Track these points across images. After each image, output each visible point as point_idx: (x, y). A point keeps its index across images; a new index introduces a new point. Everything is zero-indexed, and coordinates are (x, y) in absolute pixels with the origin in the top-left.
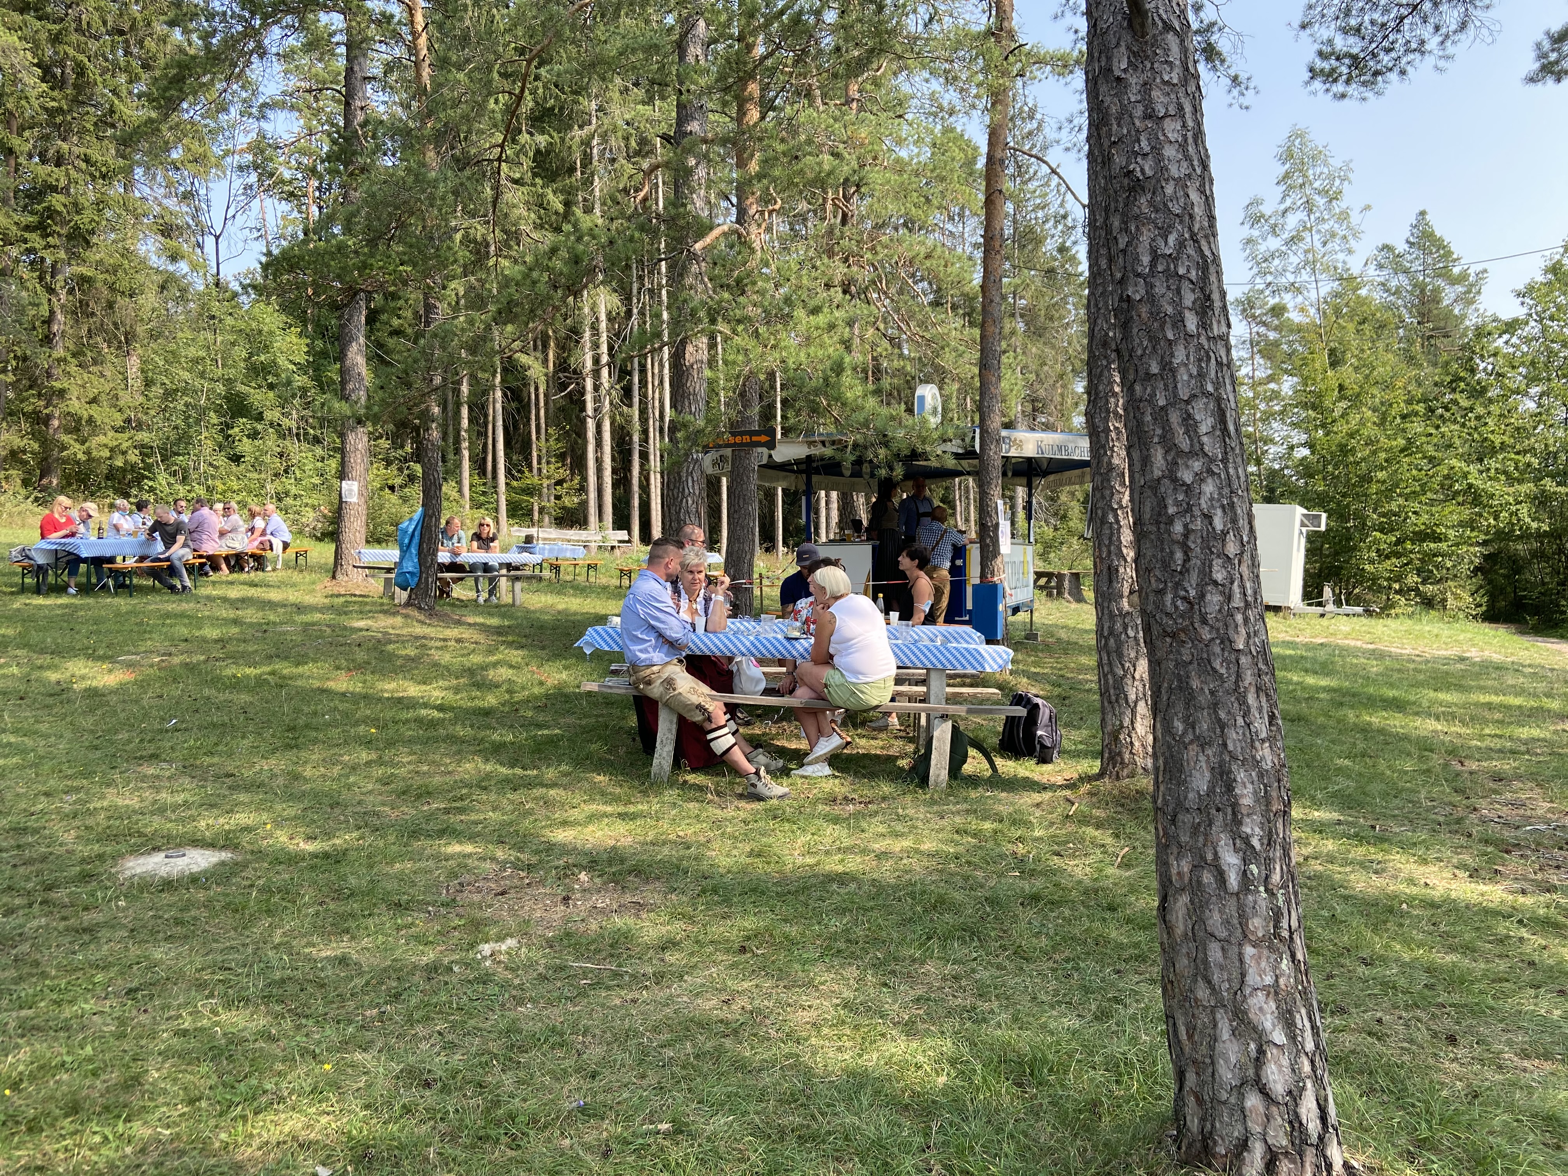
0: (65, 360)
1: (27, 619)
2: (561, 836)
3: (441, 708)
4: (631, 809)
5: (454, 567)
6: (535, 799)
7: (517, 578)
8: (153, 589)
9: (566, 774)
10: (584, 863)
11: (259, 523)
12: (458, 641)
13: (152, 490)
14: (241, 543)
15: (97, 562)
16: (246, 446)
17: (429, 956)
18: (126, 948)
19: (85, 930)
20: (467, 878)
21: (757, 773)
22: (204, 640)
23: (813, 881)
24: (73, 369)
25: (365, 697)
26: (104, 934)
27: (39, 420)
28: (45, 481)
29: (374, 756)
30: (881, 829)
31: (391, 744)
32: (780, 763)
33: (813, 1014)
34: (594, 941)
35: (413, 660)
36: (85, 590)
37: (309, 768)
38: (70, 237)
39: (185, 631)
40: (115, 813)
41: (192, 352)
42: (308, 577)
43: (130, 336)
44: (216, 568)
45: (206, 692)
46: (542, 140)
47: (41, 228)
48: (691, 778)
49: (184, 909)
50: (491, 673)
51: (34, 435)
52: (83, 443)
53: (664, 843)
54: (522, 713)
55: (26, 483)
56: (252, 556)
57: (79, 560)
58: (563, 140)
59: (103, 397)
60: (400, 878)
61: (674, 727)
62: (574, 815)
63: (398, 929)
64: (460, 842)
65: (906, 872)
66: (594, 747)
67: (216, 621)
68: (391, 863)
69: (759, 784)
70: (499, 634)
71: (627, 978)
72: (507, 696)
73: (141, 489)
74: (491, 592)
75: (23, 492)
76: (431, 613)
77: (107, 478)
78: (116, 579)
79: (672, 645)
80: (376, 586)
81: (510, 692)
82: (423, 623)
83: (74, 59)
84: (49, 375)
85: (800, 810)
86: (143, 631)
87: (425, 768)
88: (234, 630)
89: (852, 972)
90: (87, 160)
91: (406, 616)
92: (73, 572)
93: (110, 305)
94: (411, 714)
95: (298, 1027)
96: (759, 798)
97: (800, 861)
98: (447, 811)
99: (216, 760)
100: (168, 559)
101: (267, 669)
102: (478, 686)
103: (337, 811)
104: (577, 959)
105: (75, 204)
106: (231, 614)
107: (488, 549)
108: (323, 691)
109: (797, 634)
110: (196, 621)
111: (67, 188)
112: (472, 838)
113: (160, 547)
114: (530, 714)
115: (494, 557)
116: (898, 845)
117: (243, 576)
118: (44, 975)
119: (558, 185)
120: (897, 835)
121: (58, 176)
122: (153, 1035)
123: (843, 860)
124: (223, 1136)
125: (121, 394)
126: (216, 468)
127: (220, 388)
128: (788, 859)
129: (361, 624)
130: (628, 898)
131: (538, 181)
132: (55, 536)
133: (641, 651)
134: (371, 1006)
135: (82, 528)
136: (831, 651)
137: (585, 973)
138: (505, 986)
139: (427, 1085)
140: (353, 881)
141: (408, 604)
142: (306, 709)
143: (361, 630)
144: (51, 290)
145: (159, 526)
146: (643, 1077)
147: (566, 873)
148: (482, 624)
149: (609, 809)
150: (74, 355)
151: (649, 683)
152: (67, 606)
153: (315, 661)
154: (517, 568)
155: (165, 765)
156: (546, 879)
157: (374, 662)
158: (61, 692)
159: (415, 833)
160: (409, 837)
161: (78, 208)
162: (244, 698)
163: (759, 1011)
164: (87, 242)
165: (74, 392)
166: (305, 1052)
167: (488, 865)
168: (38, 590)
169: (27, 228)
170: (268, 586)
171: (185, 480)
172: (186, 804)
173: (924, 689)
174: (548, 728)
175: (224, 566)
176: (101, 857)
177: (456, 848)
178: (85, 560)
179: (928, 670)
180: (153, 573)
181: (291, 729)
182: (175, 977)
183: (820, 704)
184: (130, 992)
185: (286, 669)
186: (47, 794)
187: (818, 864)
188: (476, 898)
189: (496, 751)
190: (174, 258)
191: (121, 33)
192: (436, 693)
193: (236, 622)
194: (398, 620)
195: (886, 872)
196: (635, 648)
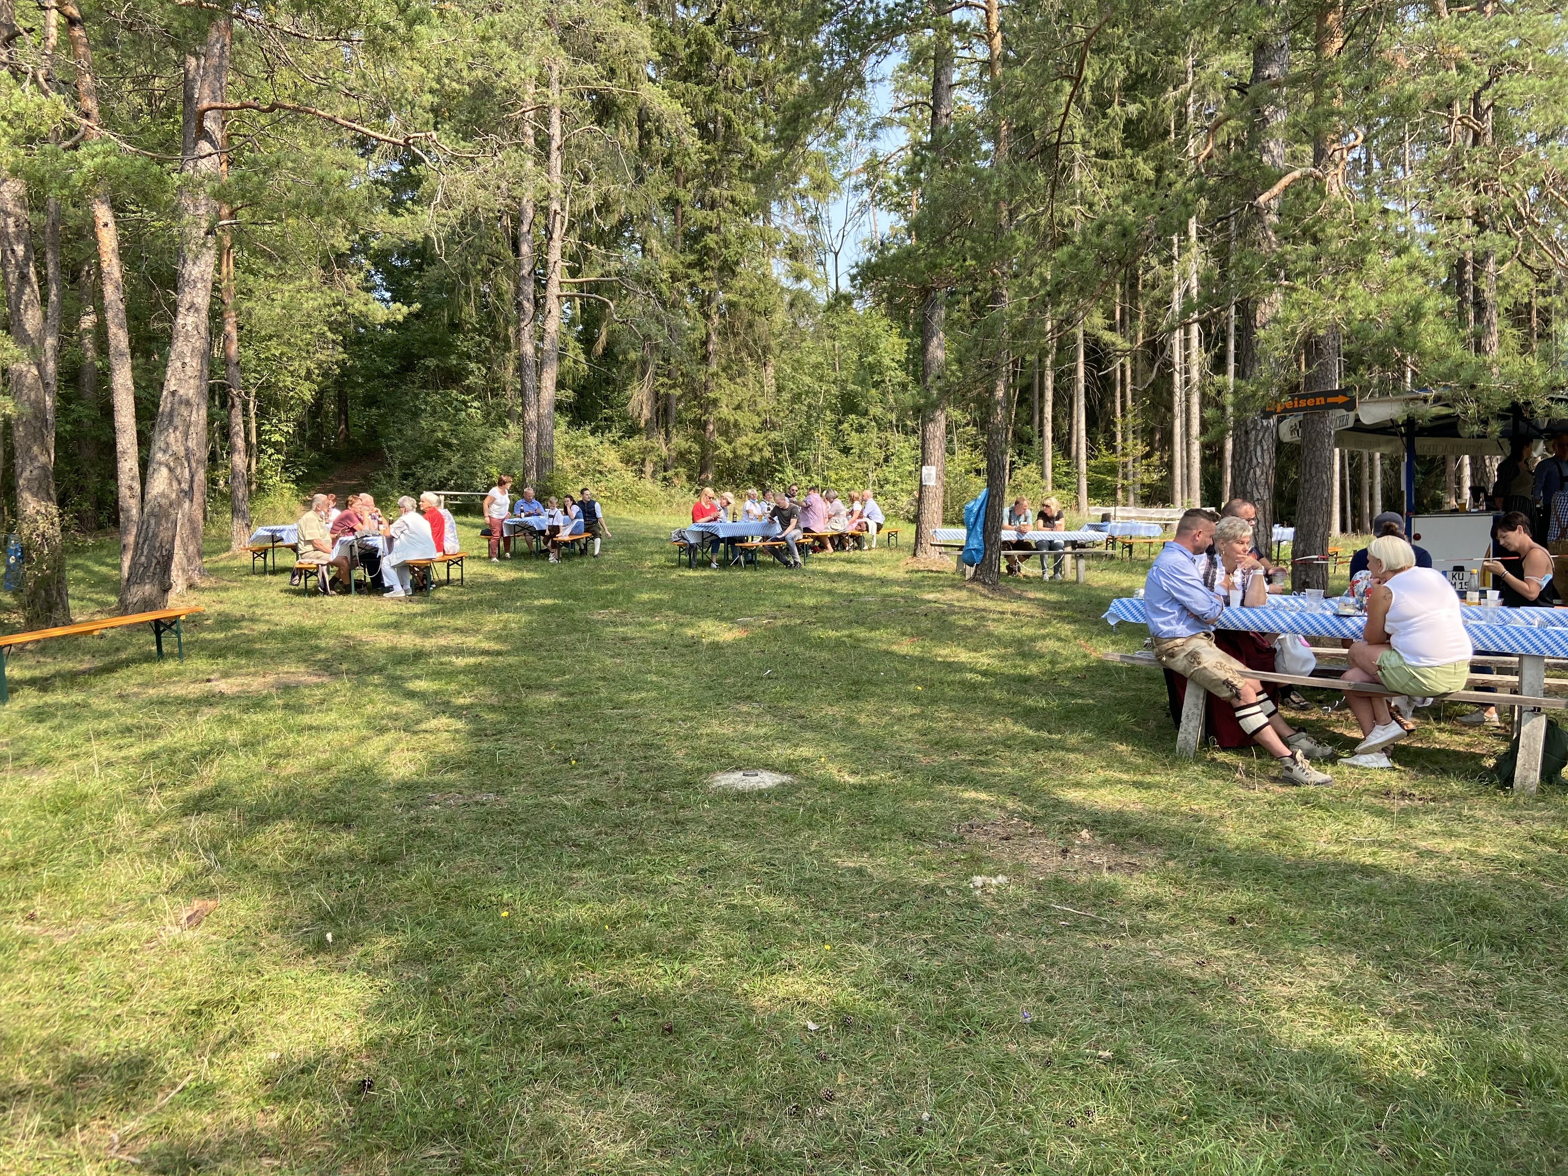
0: (717, 374)
1: (678, 587)
2: (1073, 795)
3: (984, 674)
4: (1148, 779)
5: (1020, 545)
6: (1054, 760)
7: (1081, 556)
8: (773, 565)
9: (1090, 741)
10: (1088, 822)
11: (857, 507)
12: (1014, 614)
13: (781, 481)
14: (844, 525)
15: (732, 541)
16: (854, 439)
17: (929, 879)
18: (705, 840)
19: (678, 823)
20: (977, 821)
21: (1293, 757)
22: (803, 607)
23: (1332, 868)
24: (724, 381)
25: (921, 660)
26: (690, 826)
27: (701, 425)
28: (703, 477)
29: (918, 710)
30: (1435, 827)
31: (934, 701)
32: (1329, 749)
33: (1293, 990)
34: (1080, 890)
35: (970, 630)
36: (724, 564)
37: (863, 715)
38: (721, 269)
39: (789, 599)
40: (712, 738)
41: (813, 359)
42: (896, 555)
43: (766, 349)
44: (823, 547)
45: (797, 649)
46: (1133, 109)
47: (699, 264)
48: (1221, 756)
49: (751, 816)
50: (1039, 644)
51: (695, 438)
52: (730, 443)
53: (1175, 814)
54: (1059, 682)
55: (690, 478)
56: (852, 536)
57: (718, 540)
58: (1155, 105)
59: (745, 404)
60: (919, 813)
61: (1201, 702)
62: (1088, 778)
63: (910, 854)
64: (976, 790)
65: (1451, 873)
66: (1121, 718)
67: (813, 591)
68: (914, 801)
69: (1296, 769)
70: (1055, 609)
71: (1104, 926)
72: (1049, 666)
73: (773, 481)
74: (1057, 569)
75: (688, 486)
76: (994, 587)
77: (749, 472)
78: (746, 557)
79: (1198, 620)
80: (950, 563)
81: (1053, 662)
82: (986, 597)
83: (723, 114)
84: (706, 388)
85: (1340, 799)
86: (759, 598)
87: (960, 724)
88: (827, 599)
89: (1350, 960)
90: (733, 201)
91: (971, 590)
92: (715, 551)
93: (751, 325)
94: (958, 677)
95: (817, 917)
96: (1295, 783)
97: (1322, 846)
98: (971, 763)
99: (793, 704)
100: (784, 539)
101: (846, 632)
102: (1024, 655)
103: (879, 753)
104: (1060, 903)
105: (725, 240)
106: (828, 586)
107: (1053, 527)
108: (887, 653)
109: (1349, 611)
110: (800, 591)
111: (718, 228)
112: (987, 788)
113: (778, 528)
114: (1067, 684)
115: (1059, 535)
116: (1447, 846)
117: (844, 554)
118: (646, 851)
119: (1150, 152)
120: (1451, 834)
121: (711, 217)
122: (711, 906)
123: (1375, 853)
124: (745, 986)
125: (759, 399)
126: (830, 459)
127: (835, 390)
128: (1310, 845)
129: (931, 597)
130: (1126, 858)
131: (1129, 151)
132: (702, 521)
133: (1164, 623)
134: (875, 910)
135: (722, 514)
136: (1387, 629)
137: (1066, 916)
138: (990, 914)
139: (906, 979)
140: (879, 810)
141: (973, 579)
142: (871, 668)
143: (929, 602)
144: (707, 317)
145: (778, 511)
146: (1099, 1011)
147: (1070, 828)
148: (1043, 600)
149: (1125, 777)
150: (724, 370)
151: (1172, 655)
152: (707, 577)
153: (886, 627)
154: (1082, 546)
155: (755, 705)
156: (1049, 832)
157: (935, 630)
158: (693, 645)
159: (939, 778)
160: (933, 780)
161: (726, 244)
162: (825, 655)
163: (1233, 978)
164: (733, 272)
165: (724, 400)
166: (817, 936)
167: (997, 812)
168: (690, 566)
169: (690, 266)
170: (862, 562)
171: (807, 472)
172: (766, 737)
173: (1516, 679)
174: (1083, 697)
175: (829, 545)
176: (699, 770)
177: (971, 794)
178: (722, 540)
179: (1520, 656)
180: (772, 551)
181: (855, 683)
182: (733, 865)
183: (1374, 688)
184: (702, 872)
185: (862, 633)
186: (670, 721)
187: (1343, 853)
188: (983, 839)
189: (1027, 715)
190: (798, 278)
191: (758, 83)
192: (986, 661)
193: (830, 592)
194: (964, 594)
195: (1426, 871)
196: (1158, 620)
